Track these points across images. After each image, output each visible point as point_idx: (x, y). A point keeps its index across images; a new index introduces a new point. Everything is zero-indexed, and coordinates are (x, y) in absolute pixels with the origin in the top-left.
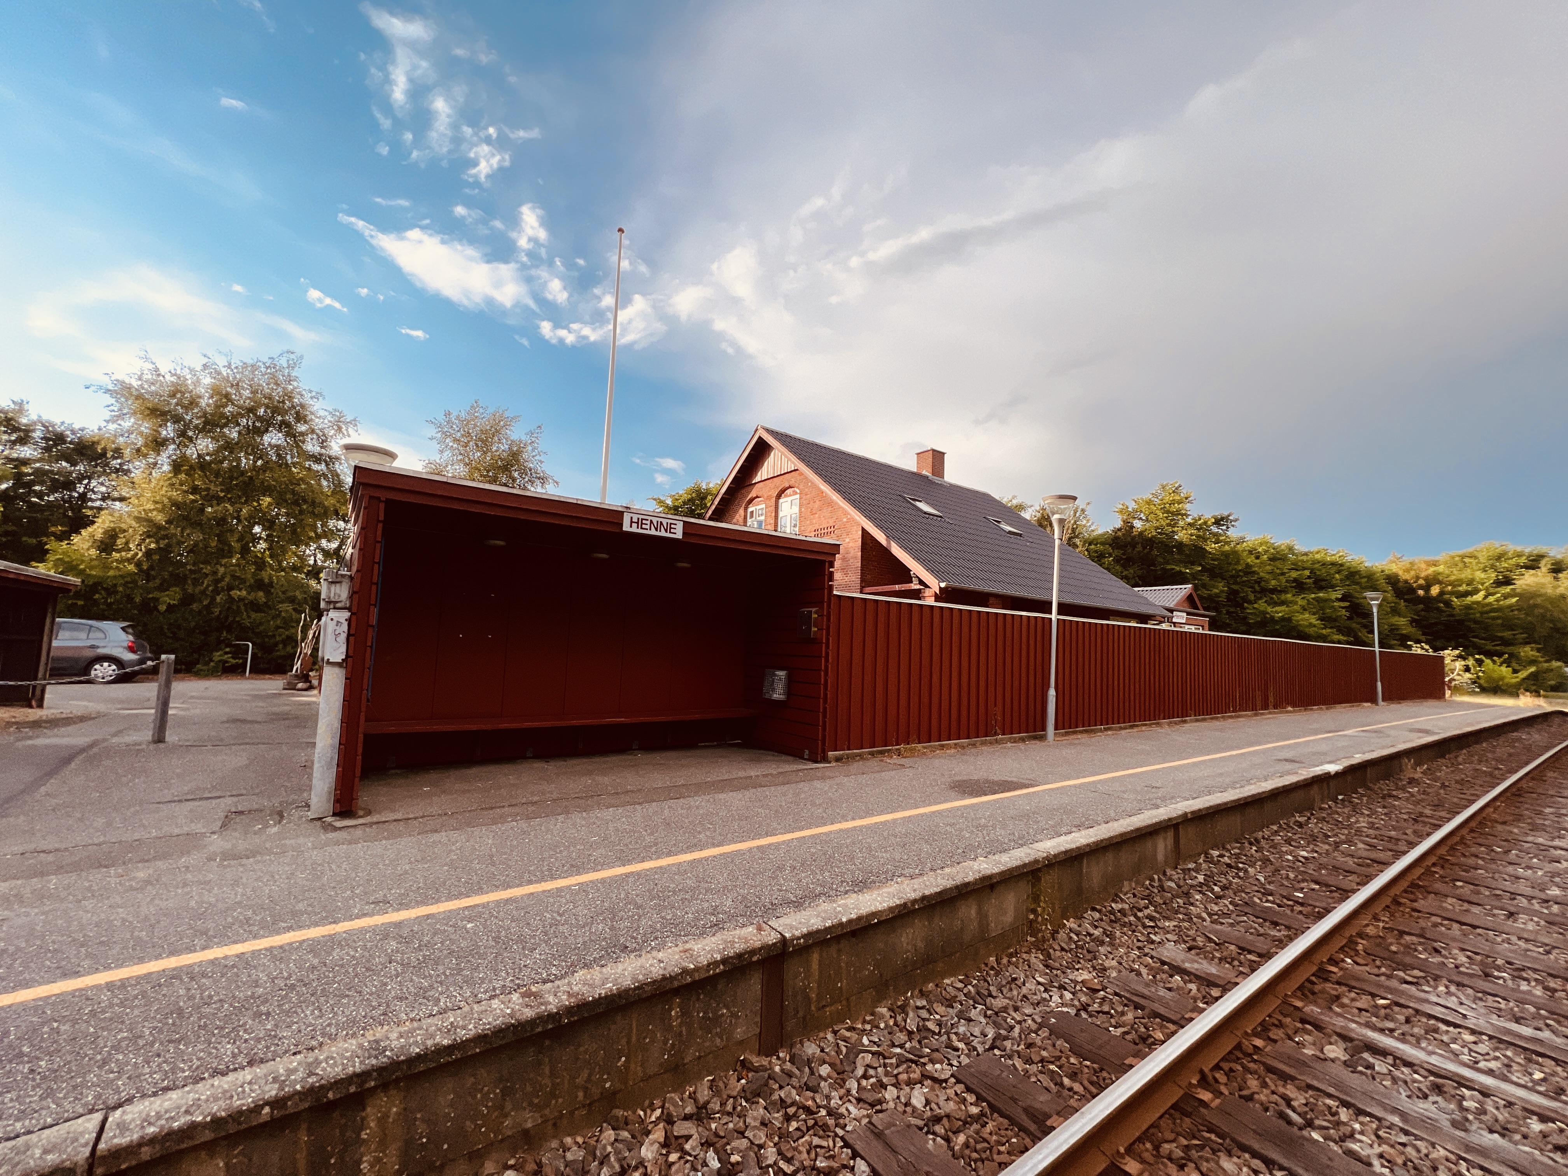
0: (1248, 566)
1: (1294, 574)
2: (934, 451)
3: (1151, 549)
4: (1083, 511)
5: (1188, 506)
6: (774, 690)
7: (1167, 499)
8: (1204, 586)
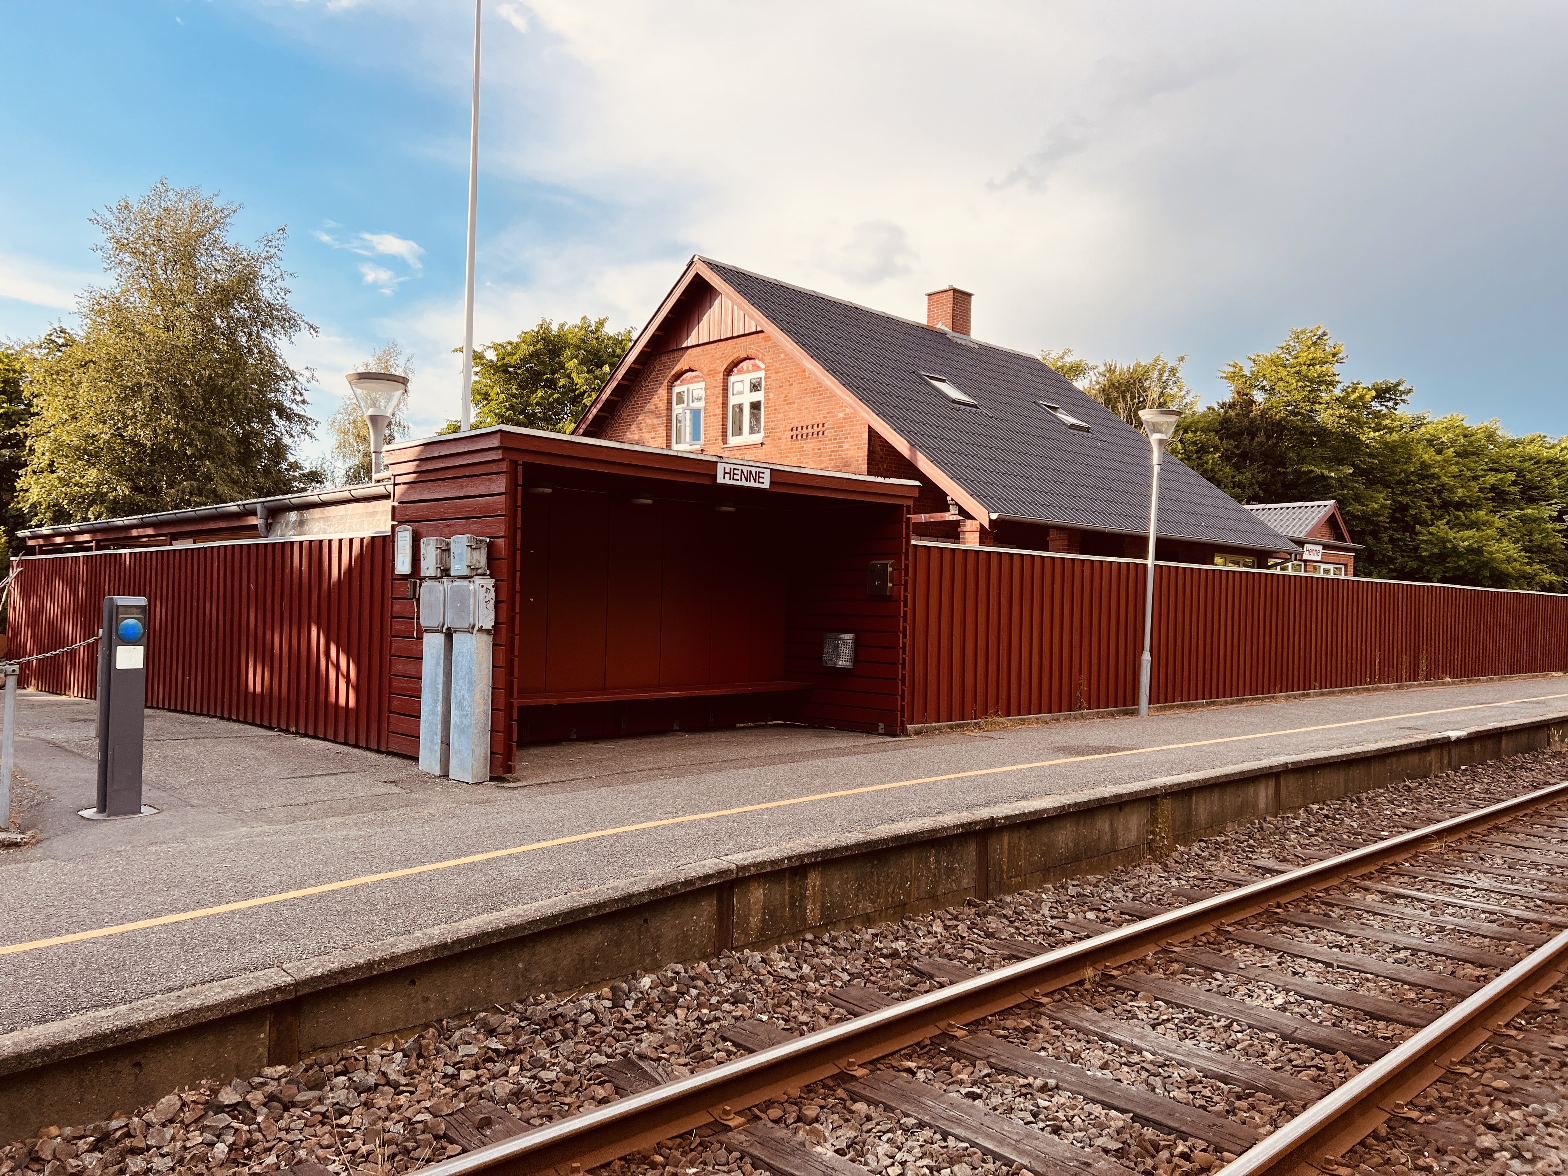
0: (1424, 466)
1: (1492, 479)
2: (955, 291)
3: (1280, 438)
4: (1173, 371)
5: (1336, 368)
6: (838, 656)
7: (1305, 357)
8: (1357, 498)
